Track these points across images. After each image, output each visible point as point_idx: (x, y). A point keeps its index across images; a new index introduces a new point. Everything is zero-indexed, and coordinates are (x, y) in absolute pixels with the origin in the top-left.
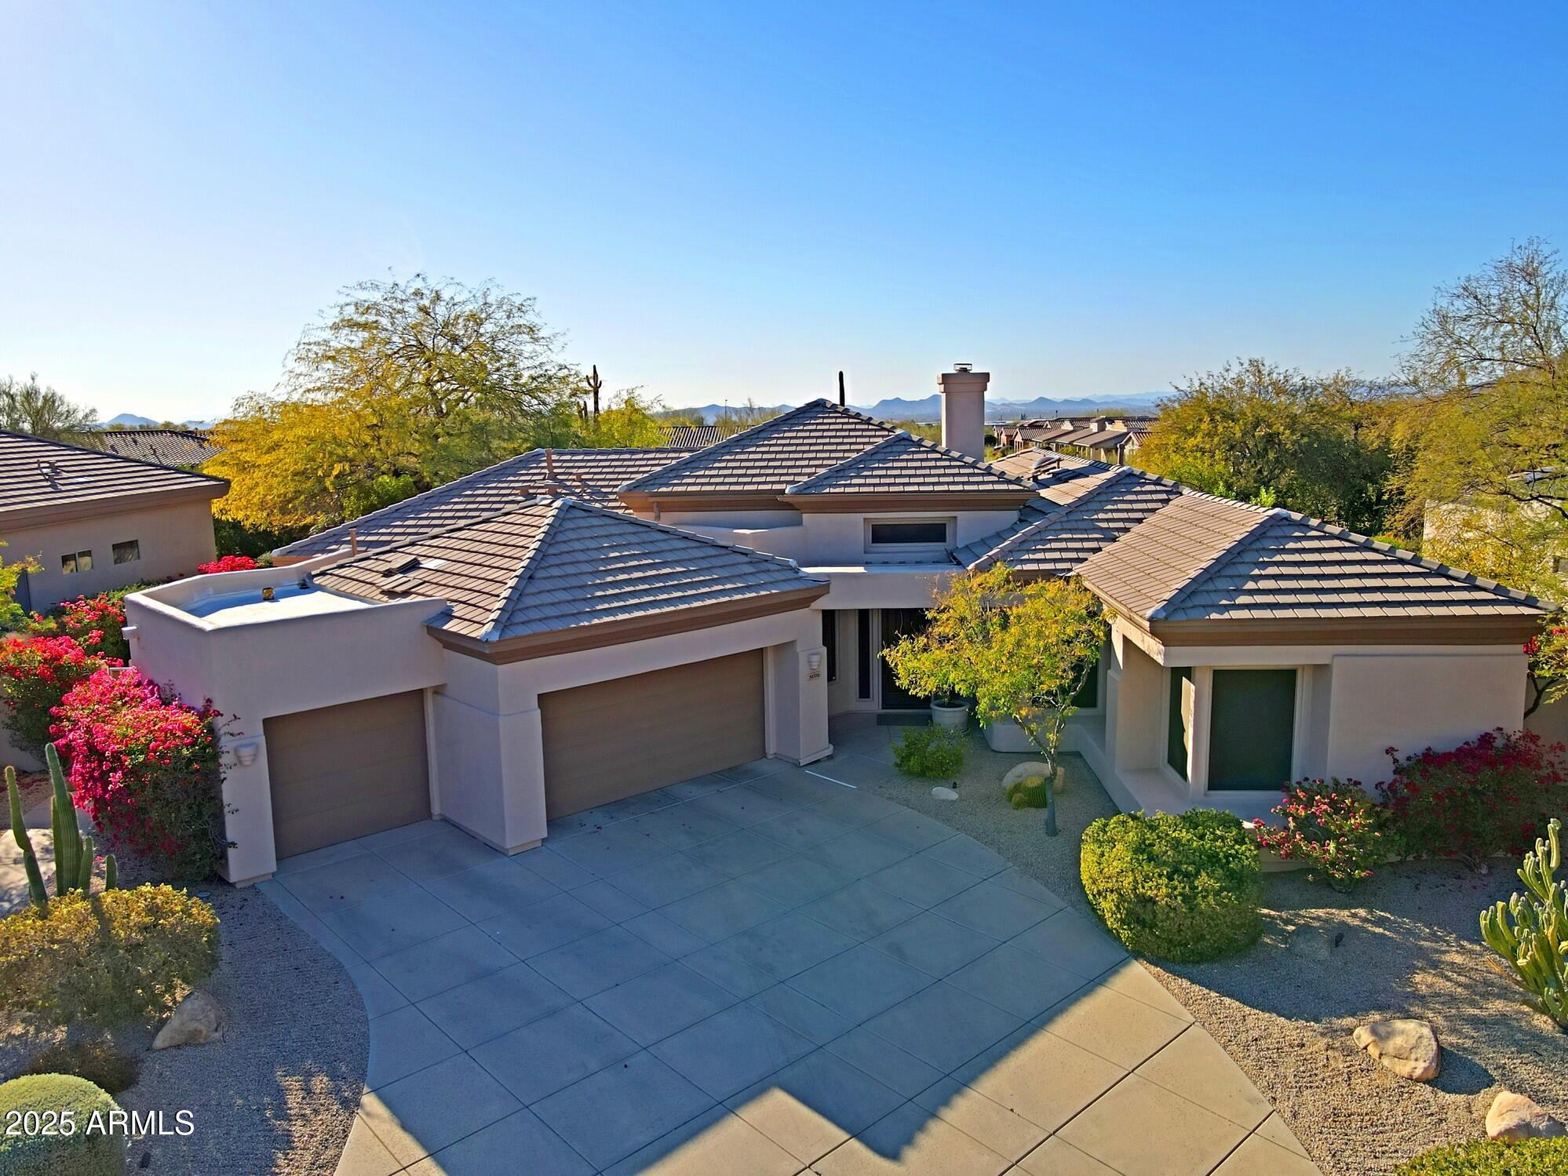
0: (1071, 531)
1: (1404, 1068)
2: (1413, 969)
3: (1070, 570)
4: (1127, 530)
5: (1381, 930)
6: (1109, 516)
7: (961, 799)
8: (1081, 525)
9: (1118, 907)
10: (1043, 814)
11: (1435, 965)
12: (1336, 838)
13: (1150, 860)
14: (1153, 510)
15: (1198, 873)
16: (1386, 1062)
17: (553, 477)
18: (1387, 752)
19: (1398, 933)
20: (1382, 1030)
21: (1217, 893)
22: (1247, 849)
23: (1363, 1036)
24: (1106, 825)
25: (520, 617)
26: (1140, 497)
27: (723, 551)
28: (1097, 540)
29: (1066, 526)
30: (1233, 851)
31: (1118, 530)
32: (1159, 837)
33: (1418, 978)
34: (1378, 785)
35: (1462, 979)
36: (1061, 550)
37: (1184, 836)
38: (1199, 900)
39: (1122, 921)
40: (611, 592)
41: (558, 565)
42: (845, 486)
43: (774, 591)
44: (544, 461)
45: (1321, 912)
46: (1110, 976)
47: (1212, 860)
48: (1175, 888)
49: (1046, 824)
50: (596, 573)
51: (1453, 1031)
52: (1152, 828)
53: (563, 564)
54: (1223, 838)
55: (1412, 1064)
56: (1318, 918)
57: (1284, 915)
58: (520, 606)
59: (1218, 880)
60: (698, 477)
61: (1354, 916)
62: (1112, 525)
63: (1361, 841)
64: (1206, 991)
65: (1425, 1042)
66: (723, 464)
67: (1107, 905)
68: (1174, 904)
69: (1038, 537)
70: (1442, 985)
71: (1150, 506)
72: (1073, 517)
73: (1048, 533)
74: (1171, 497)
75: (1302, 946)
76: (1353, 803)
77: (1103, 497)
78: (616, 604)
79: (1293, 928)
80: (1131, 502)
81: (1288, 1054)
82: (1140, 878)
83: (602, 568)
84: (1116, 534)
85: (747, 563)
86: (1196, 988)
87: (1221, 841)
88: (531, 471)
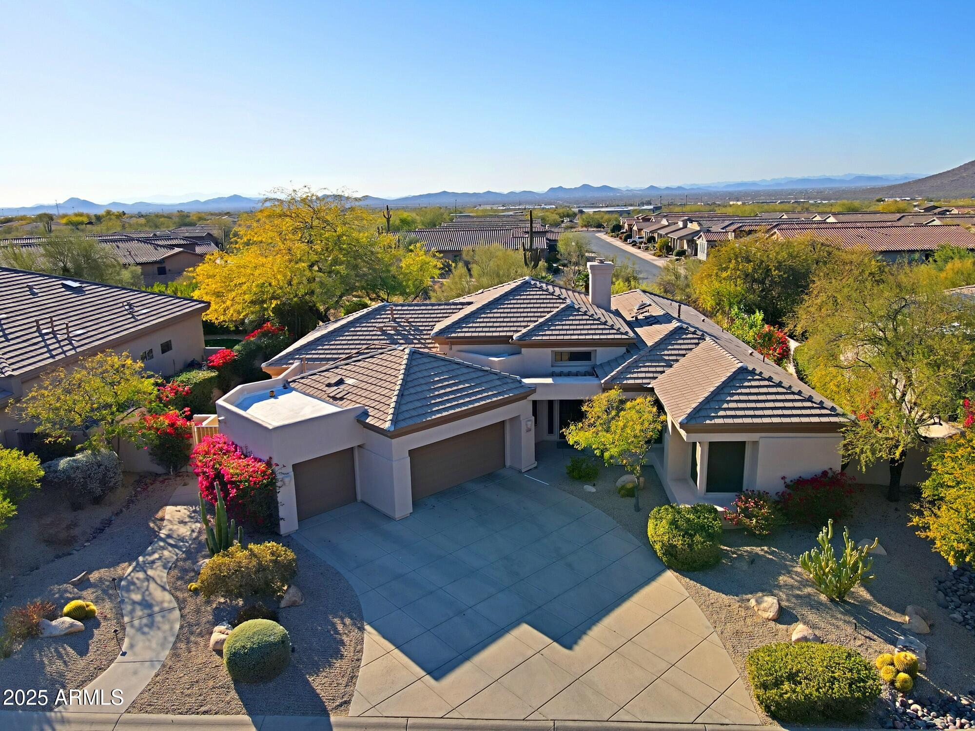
0: (651, 361)
1: (766, 615)
2: (780, 574)
3: (649, 383)
4: (677, 361)
5: (771, 557)
6: (669, 352)
7: (597, 492)
8: (656, 358)
9: (662, 548)
10: (633, 501)
11: (789, 572)
12: (756, 517)
13: (676, 528)
14: (691, 349)
15: (695, 534)
16: (760, 612)
17: (394, 320)
18: (782, 479)
19: (778, 558)
20: (760, 600)
21: (702, 543)
22: (717, 523)
23: (753, 602)
24: (660, 510)
25: (401, 417)
26: (686, 341)
27: (486, 373)
28: (663, 366)
29: (650, 358)
30: (711, 524)
31: (673, 360)
32: (681, 517)
33: (781, 578)
34: (777, 493)
35: (798, 578)
36: (645, 372)
37: (692, 516)
38: (695, 546)
39: (663, 553)
40: (438, 400)
41: (413, 387)
42: (542, 335)
43: (511, 395)
44: (389, 310)
45: (748, 549)
46: (657, 576)
47: (702, 528)
48: (685, 541)
49: (635, 506)
50: (430, 390)
51: (788, 600)
52: (679, 513)
53: (415, 386)
54: (708, 518)
55: (769, 613)
56: (747, 551)
57: (733, 549)
58: (400, 411)
59: (703, 538)
60: (469, 327)
61: (762, 550)
62: (671, 358)
63: (766, 519)
64: (695, 583)
65: (774, 605)
66: (481, 320)
67: (657, 547)
68: (684, 548)
69: (634, 365)
70: (790, 581)
71: (690, 346)
72: (652, 353)
73: (639, 362)
74: (700, 341)
75: (737, 564)
76: (763, 503)
77: (667, 342)
78: (441, 407)
79: (736, 556)
80: (681, 344)
81: (724, 609)
82: (671, 537)
83: (432, 387)
84: (672, 363)
85: (497, 379)
86: (692, 582)
87: (707, 519)
88: (382, 316)
